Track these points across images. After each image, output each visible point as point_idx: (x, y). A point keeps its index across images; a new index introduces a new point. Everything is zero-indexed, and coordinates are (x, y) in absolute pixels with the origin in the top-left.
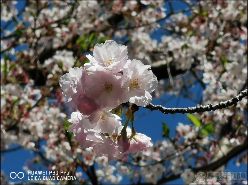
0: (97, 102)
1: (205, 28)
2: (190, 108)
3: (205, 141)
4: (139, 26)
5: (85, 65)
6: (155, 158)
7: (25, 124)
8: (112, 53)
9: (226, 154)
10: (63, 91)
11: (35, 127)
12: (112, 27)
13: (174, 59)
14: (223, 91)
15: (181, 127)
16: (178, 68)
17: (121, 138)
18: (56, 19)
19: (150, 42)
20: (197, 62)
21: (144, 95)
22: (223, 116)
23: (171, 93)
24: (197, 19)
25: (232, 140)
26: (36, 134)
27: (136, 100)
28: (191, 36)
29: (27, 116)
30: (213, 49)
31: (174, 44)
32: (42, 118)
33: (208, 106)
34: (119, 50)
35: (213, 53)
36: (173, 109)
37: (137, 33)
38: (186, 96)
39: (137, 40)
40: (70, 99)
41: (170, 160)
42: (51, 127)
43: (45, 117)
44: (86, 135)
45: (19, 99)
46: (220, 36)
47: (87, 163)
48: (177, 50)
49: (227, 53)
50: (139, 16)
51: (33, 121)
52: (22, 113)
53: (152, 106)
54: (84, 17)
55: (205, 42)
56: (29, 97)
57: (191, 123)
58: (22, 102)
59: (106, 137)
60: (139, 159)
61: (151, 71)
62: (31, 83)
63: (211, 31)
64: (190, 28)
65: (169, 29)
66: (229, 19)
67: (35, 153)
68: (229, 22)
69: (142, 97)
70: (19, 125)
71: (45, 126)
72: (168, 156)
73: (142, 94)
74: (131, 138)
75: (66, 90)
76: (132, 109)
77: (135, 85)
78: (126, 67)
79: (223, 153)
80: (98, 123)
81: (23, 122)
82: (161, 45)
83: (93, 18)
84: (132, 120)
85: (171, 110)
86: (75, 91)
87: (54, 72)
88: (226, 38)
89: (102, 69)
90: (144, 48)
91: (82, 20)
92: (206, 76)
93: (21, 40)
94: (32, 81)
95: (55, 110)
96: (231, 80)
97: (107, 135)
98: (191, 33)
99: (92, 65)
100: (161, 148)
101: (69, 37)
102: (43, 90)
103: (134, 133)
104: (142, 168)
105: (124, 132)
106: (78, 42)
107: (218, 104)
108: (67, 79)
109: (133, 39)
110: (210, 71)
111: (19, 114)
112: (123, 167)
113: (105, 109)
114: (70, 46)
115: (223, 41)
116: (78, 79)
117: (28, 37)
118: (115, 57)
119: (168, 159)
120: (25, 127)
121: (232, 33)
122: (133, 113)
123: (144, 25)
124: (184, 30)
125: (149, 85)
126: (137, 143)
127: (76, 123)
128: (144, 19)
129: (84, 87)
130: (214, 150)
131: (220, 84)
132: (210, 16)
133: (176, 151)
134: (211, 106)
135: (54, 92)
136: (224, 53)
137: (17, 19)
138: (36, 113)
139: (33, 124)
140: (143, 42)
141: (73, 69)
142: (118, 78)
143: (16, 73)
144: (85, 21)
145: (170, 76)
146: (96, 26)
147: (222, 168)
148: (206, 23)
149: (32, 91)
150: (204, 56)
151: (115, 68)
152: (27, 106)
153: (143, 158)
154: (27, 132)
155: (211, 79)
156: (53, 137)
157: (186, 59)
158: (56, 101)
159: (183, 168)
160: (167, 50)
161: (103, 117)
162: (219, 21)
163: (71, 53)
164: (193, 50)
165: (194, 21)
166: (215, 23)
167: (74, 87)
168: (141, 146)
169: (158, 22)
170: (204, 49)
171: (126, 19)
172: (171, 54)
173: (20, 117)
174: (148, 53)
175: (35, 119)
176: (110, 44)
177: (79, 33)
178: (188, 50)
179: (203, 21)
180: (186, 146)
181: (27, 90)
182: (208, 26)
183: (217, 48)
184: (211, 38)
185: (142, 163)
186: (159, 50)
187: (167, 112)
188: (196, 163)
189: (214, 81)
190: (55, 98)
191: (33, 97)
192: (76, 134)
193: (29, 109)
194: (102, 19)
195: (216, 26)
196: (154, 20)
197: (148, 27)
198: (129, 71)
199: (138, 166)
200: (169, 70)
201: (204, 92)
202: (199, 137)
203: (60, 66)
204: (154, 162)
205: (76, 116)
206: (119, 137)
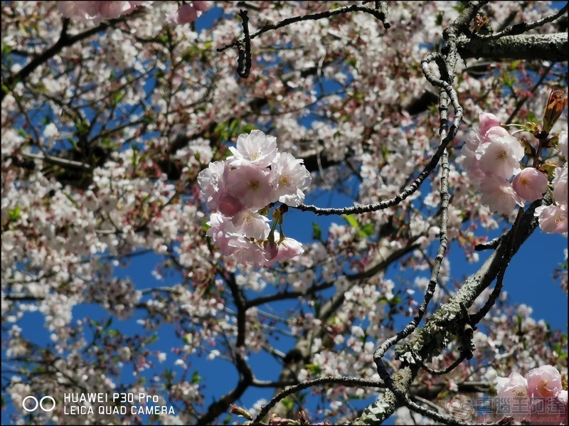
0: (242, 201)
1: (361, 113)
2: (347, 209)
3: (362, 244)
4: (286, 112)
5: (228, 158)
6: (304, 263)
7: (158, 224)
8: (259, 144)
9: (385, 258)
10: (201, 189)
11: (167, 228)
12: (255, 113)
13: (325, 148)
14: (384, 186)
15: (335, 228)
16: (329, 158)
17: (268, 243)
18: (189, 102)
19: (297, 129)
20: (351, 153)
21: (296, 194)
22: (383, 216)
23: (324, 188)
24: (352, 103)
25: (393, 243)
26: (168, 236)
27: (287, 199)
28: (344, 122)
29: (159, 215)
30: (369, 137)
31: (324, 131)
32: (175, 218)
33: (368, 206)
34: (266, 142)
35: (370, 142)
36: (327, 209)
37: (283, 118)
38: (341, 191)
39: (283, 127)
40: (210, 199)
41: (322, 266)
42: (186, 227)
43: (179, 217)
44: (227, 240)
45: (150, 196)
46: (378, 122)
47: (228, 269)
48: (329, 138)
49: (386, 141)
50: (285, 100)
51: (165, 221)
52: (153, 212)
53: (304, 207)
54: (223, 102)
55: (361, 129)
56: (161, 194)
57: (347, 224)
58: (152, 199)
59: (251, 242)
60: (286, 264)
61: (304, 166)
62: (163, 177)
63: (368, 116)
64: (344, 113)
65: (321, 113)
66: (387, 102)
67: (166, 257)
68: (388, 105)
69: (294, 196)
70: (149, 226)
71: (179, 227)
72: (319, 261)
73: (293, 192)
74: (279, 243)
75: (205, 188)
76: (281, 210)
77: (285, 183)
78: (275, 161)
79: (382, 258)
80: (242, 226)
81: (154, 222)
82: (311, 132)
83: (233, 102)
84: (281, 222)
85: (325, 211)
86: (216, 189)
87: (190, 165)
88: (385, 124)
89: (247, 163)
90: (290, 136)
91: (220, 105)
92: (365, 169)
93: (151, 127)
94: (165, 175)
95: (190, 209)
96: (393, 174)
97: (252, 239)
98: (344, 118)
99: (235, 158)
100: (312, 252)
101: (206, 122)
102: (178, 185)
103: (282, 237)
104: (290, 276)
105: (271, 236)
106: (216, 130)
107: (379, 204)
108: (206, 176)
109: (278, 126)
110: (369, 163)
111: (149, 212)
112: (267, 274)
113: (250, 209)
114: (207, 135)
115: (382, 128)
116: (219, 175)
117: (158, 124)
118: (262, 150)
119: (319, 264)
120: (157, 228)
121: (392, 118)
122: (281, 214)
123: (291, 111)
124: (337, 115)
125: (301, 182)
126: (286, 249)
127: (216, 226)
128: (291, 104)
129: (227, 183)
130: (373, 255)
131: (380, 179)
132: (367, 99)
133: (328, 256)
134: (371, 207)
135: (189, 187)
136: (382, 142)
137: (145, 103)
138: (169, 211)
139: (165, 225)
140: (290, 129)
141: (213, 164)
142: (266, 173)
143: (145, 166)
144: (223, 107)
145: (320, 168)
146: (236, 113)
147: (381, 275)
148: (362, 108)
149: (165, 187)
150: (360, 145)
151: (262, 163)
152: (159, 204)
153: (291, 264)
154: (159, 234)
155: (369, 172)
156: (187, 240)
157: (339, 148)
158: (192, 198)
159: (336, 275)
160: (318, 138)
161: (248, 218)
162: (376, 106)
163: (207, 142)
164: (347, 138)
165: (348, 105)
166: (373, 108)
167: (215, 184)
168: (291, 252)
169: (307, 107)
170: (360, 137)
171: (271, 103)
172: (321, 142)
173: (151, 216)
174: (295, 142)
175: (167, 219)
176: (257, 135)
177: (217, 121)
178: (342, 138)
179: (358, 105)
180: (341, 250)
181: (158, 185)
182: (364, 110)
183: (374, 136)
184: (367, 125)
185: (289, 270)
186: (308, 138)
187: (321, 213)
188: (351, 267)
189: (374, 175)
190: (191, 194)
191: (166, 194)
192: (216, 238)
193: (161, 208)
194: (243, 104)
195: (372, 111)
196: (302, 104)
197: (295, 113)
198: (278, 165)
199: (285, 273)
200: (319, 161)
201: (361, 186)
202: (356, 239)
203: (197, 157)
204: (303, 269)
205: (216, 218)
206: (265, 243)
